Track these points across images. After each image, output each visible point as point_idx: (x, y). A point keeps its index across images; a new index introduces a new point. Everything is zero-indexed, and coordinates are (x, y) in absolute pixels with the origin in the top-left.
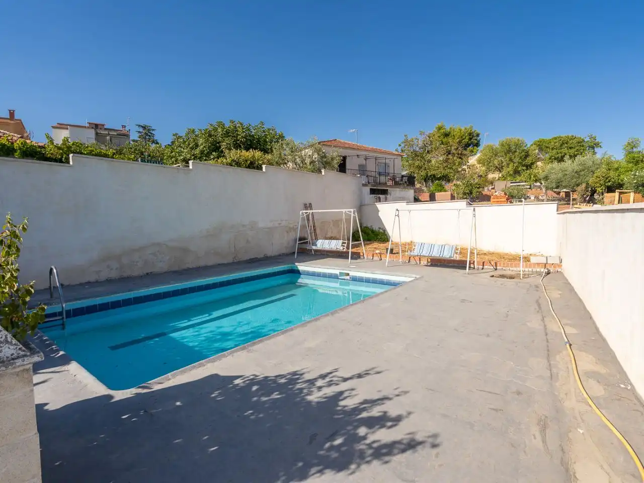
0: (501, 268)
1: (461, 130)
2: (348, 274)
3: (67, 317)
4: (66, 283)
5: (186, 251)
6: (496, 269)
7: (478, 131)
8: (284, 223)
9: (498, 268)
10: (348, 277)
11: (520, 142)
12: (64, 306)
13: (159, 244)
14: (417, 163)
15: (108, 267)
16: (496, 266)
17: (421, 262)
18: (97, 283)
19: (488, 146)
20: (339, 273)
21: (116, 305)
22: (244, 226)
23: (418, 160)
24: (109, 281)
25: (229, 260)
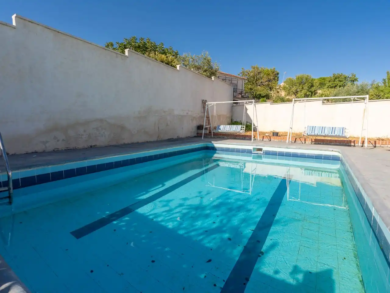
0: (379, 145)
1: (268, 70)
2: (260, 150)
3: (14, 189)
4: (11, 152)
5: (123, 128)
6: (375, 147)
7: (278, 71)
8: (190, 113)
9: (377, 145)
10: (262, 152)
11: (309, 78)
12: (10, 174)
13: (101, 120)
14: (250, 87)
15: (55, 138)
16: (375, 144)
17: (306, 142)
18: (44, 153)
19: (289, 79)
20: (252, 149)
21: (70, 174)
22: (164, 112)
23: (251, 85)
24: (55, 152)
25: (154, 139)
